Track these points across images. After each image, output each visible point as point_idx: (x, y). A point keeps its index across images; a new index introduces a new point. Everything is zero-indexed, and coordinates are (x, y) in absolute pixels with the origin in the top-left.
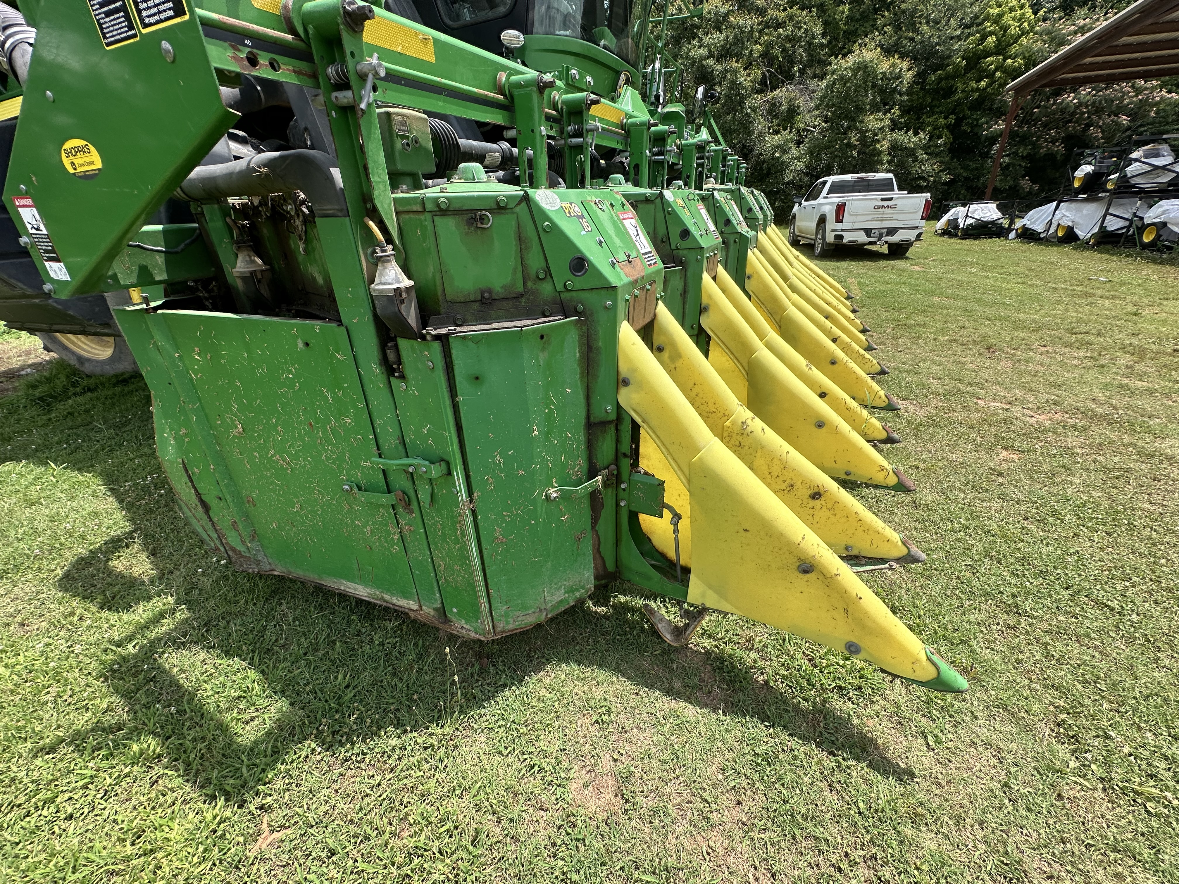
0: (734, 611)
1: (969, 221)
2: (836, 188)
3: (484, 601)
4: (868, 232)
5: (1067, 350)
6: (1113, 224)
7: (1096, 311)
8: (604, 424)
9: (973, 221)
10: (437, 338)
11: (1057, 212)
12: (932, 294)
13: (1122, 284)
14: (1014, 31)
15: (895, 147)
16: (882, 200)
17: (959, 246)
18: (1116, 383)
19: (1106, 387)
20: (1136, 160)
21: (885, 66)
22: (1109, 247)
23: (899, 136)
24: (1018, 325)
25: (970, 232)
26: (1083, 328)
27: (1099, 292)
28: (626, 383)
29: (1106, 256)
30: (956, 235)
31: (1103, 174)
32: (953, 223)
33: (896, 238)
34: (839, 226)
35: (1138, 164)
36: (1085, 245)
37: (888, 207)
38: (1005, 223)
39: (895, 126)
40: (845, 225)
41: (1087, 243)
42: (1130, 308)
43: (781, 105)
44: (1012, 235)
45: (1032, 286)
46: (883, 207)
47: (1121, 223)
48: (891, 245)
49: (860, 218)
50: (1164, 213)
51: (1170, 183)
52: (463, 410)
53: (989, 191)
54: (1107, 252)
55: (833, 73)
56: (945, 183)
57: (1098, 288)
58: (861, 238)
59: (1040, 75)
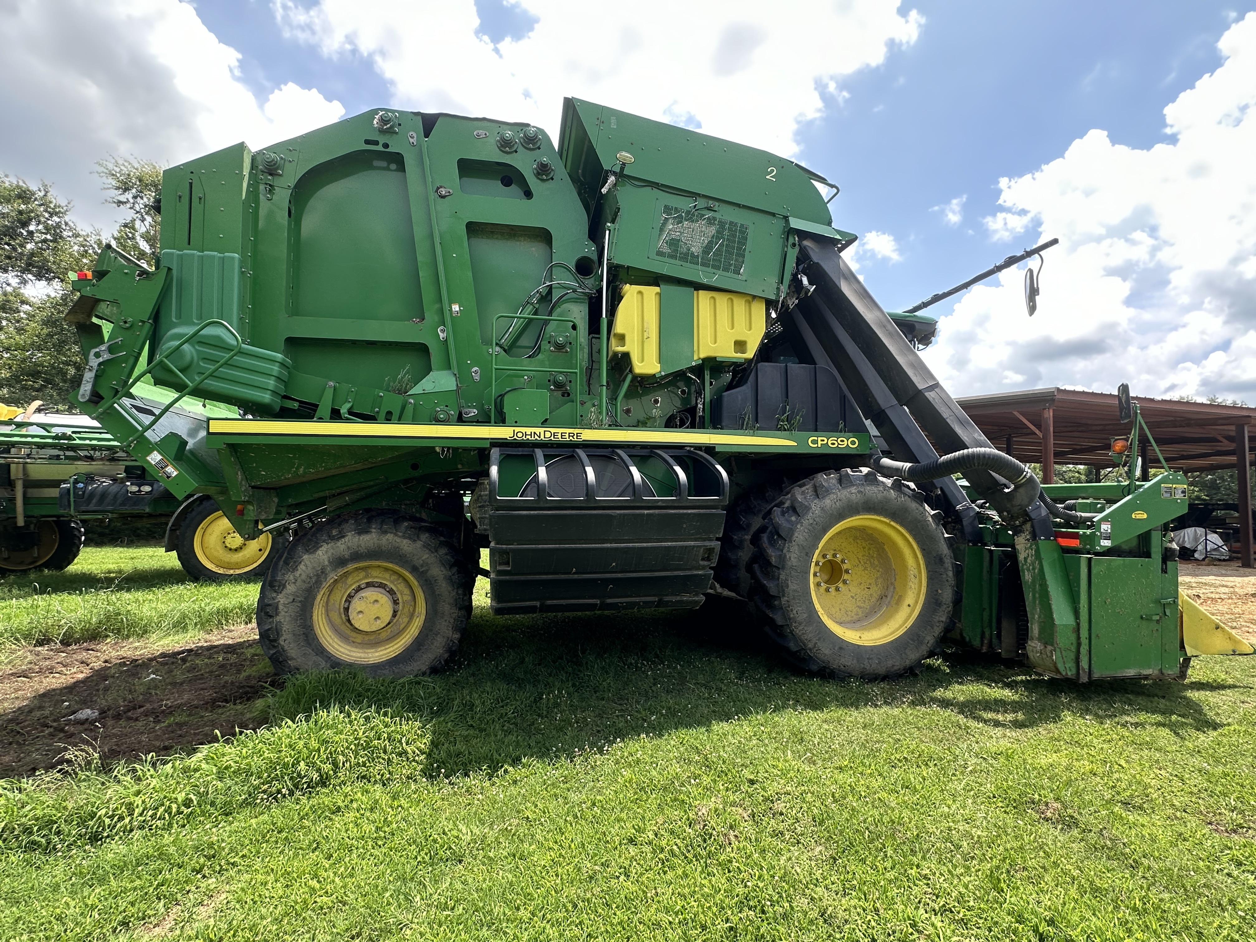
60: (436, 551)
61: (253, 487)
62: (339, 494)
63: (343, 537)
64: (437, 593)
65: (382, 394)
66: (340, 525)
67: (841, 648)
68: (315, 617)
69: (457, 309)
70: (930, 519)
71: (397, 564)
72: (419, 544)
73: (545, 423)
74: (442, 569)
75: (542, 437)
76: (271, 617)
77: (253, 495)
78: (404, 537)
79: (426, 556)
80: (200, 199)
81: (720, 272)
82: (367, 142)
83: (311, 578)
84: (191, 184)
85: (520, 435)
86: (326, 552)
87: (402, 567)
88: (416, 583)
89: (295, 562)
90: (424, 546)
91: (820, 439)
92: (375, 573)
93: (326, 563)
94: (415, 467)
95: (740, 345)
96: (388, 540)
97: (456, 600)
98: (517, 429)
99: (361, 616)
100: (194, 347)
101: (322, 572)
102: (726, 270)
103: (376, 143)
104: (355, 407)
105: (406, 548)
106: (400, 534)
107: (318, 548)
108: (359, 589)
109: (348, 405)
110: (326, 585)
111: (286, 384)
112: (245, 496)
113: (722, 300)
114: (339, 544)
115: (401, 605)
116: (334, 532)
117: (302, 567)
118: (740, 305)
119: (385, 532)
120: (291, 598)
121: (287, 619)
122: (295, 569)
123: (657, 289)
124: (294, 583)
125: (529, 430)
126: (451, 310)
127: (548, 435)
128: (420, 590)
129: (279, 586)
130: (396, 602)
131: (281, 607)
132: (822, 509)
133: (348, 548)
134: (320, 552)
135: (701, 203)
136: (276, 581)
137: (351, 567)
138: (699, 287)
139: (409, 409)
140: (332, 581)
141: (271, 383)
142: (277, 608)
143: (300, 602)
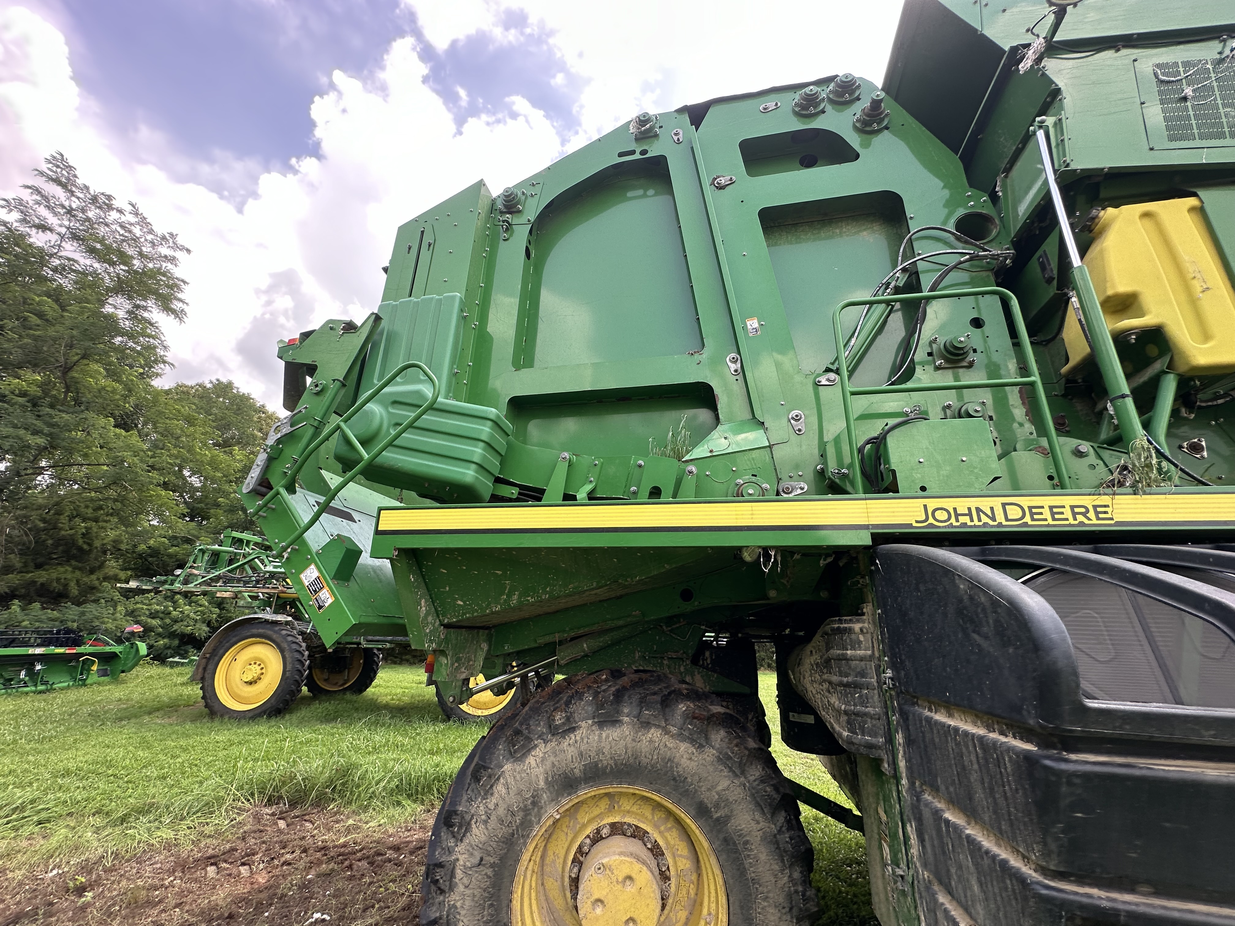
60: (743, 773)
61: (447, 626)
62: (572, 639)
63: (573, 730)
64: (750, 875)
65: (641, 462)
66: (568, 703)
68: (516, 904)
69: (756, 325)
71: (668, 795)
72: (710, 754)
73: (1000, 486)
74: (758, 816)
75: (1000, 518)
76: (442, 892)
77: (447, 640)
78: (681, 737)
79: (724, 783)
80: (430, 245)
82: (621, 155)
83: (513, 814)
84: (423, 232)
85: (942, 515)
86: (543, 759)
87: (678, 803)
88: (706, 844)
89: (490, 777)
90: (719, 759)
92: (626, 805)
93: (542, 784)
94: (687, 595)
96: (651, 741)
97: (789, 896)
98: (932, 503)
99: (599, 910)
100: (386, 408)
101: (534, 804)
103: (633, 152)
104: (598, 489)
105: (685, 762)
106: (674, 730)
107: (529, 751)
108: (597, 838)
109: (588, 487)
110: (538, 831)
111: (503, 460)
112: (431, 641)
114: (565, 744)
115: (673, 880)
116: (559, 718)
117: (500, 788)
119: (646, 725)
120: (478, 855)
121: (468, 903)
122: (488, 792)
123: (1192, 201)
124: (485, 822)
125: (962, 505)
126: (745, 328)
127: (1014, 513)
128: (713, 860)
129: (460, 827)
130: (664, 877)
131: (459, 873)
133: (581, 754)
134: (531, 760)
136: (455, 812)
137: (585, 793)
139: (689, 482)
140: (550, 822)
141: (477, 452)
142: (453, 875)
143: (492, 866)
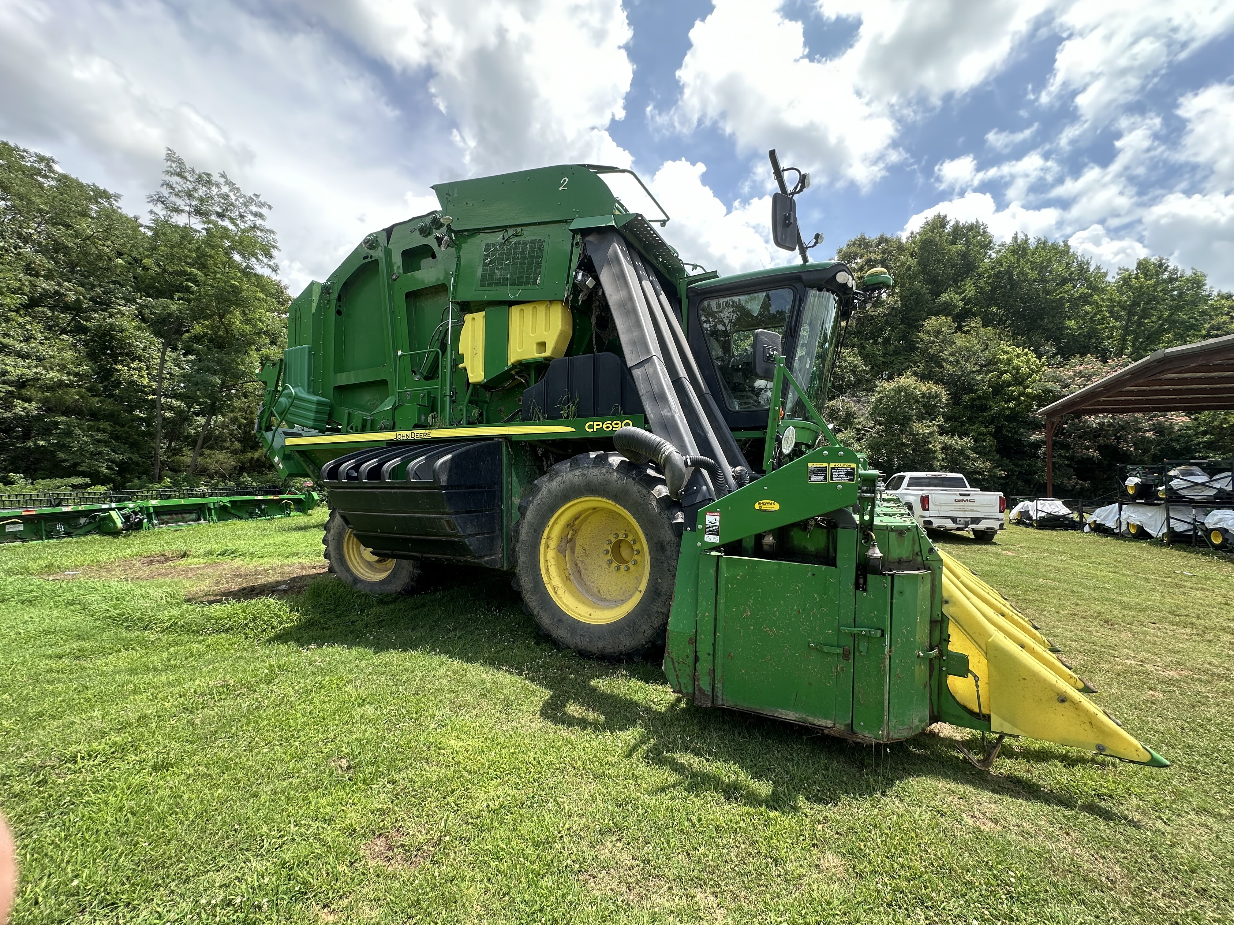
0: (1023, 734)
1: (1040, 514)
2: (915, 482)
3: (886, 714)
4: (954, 520)
5: (1175, 627)
6: (1180, 527)
7: (1190, 599)
8: (936, 622)
9: (1043, 514)
10: (889, 575)
11: (1122, 513)
12: (1036, 576)
13: (1207, 579)
14: (1024, 370)
15: (945, 448)
16: (961, 495)
17: (1040, 536)
18: (1224, 654)
19: (1217, 655)
20: (1176, 477)
21: (923, 388)
22: (1184, 545)
23: (946, 439)
24: (1125, 606)
25: (1044, 523)
26: (1183, 612)
27: (1188, 584)
28: (947, 602)
29: (1184, 554)
30: (1031, 525)
31: (1151, 486)
32: (1025, 514)
33: (982, 526)
34: (926, 513)
35: (1177, 480)
36: (1158, 542)
37: (967, 500)
38: (1075, 516)
39: (943, 431)
40: (931, 513)
41: (1162, 541)
42: (1220, 599)
43: (839, 411)
44: (1087, 528)
45: (1124, 575)
46: (963, 500)
47: (1186, 527)
48: (975, 531)
49: (943, 508)
50: (1221, 520)
51: (1216, 496)
52: (894, 605)
53: (1050, 488)
54: (1184, 549)
55: (880, 392)
56: (1001, 478)
57: (1186, 581)
58: (949, 524)
59: (1065, 406)
67: (560, 620)
69: (401, 353)
70: (654, 504)
73: (417, 427)
75: (410, 437)
81: (522, 287)
82: (364, 258)
85: (399, 436)
91: (596, 423)
95: (542, 345)
98: (398, 433)
102: (527, 284)
103: (368, 257)
111: (328, 414)
113: (528, 309)
118: (541, 309)
123: (483, 313)
125: (404, 433)
126: (397, 355)
127: (413, 435)
132: (549, 490)
135: (511, 232)
138: (512, 304)
139: (369, 424)
